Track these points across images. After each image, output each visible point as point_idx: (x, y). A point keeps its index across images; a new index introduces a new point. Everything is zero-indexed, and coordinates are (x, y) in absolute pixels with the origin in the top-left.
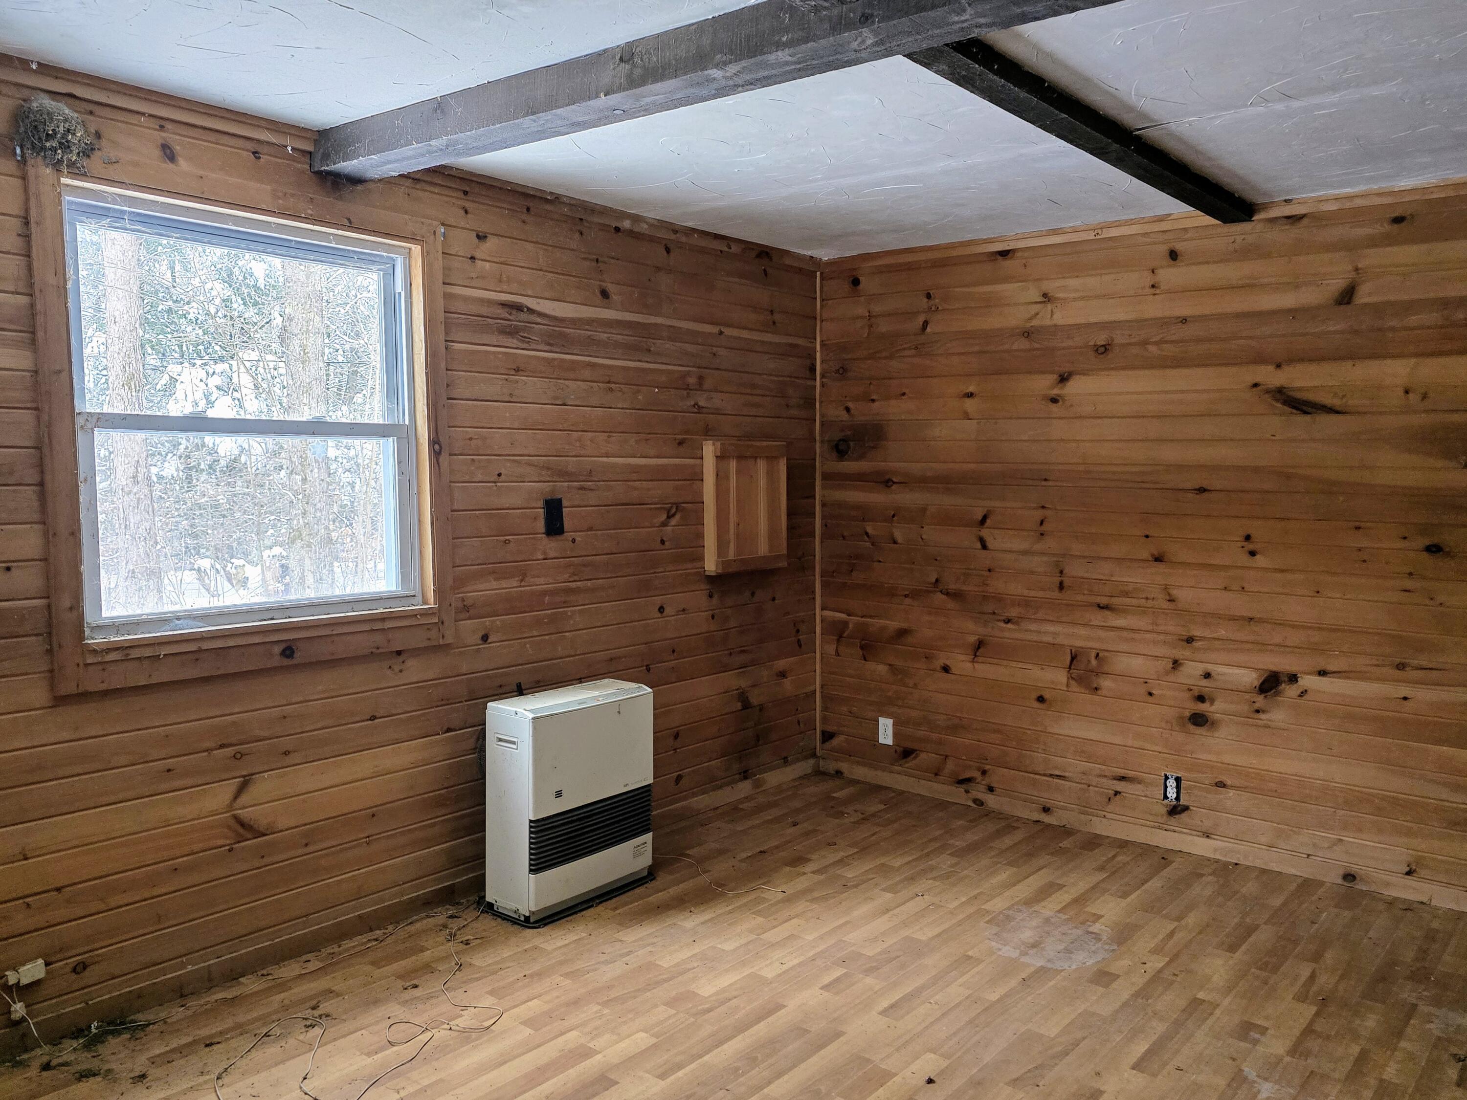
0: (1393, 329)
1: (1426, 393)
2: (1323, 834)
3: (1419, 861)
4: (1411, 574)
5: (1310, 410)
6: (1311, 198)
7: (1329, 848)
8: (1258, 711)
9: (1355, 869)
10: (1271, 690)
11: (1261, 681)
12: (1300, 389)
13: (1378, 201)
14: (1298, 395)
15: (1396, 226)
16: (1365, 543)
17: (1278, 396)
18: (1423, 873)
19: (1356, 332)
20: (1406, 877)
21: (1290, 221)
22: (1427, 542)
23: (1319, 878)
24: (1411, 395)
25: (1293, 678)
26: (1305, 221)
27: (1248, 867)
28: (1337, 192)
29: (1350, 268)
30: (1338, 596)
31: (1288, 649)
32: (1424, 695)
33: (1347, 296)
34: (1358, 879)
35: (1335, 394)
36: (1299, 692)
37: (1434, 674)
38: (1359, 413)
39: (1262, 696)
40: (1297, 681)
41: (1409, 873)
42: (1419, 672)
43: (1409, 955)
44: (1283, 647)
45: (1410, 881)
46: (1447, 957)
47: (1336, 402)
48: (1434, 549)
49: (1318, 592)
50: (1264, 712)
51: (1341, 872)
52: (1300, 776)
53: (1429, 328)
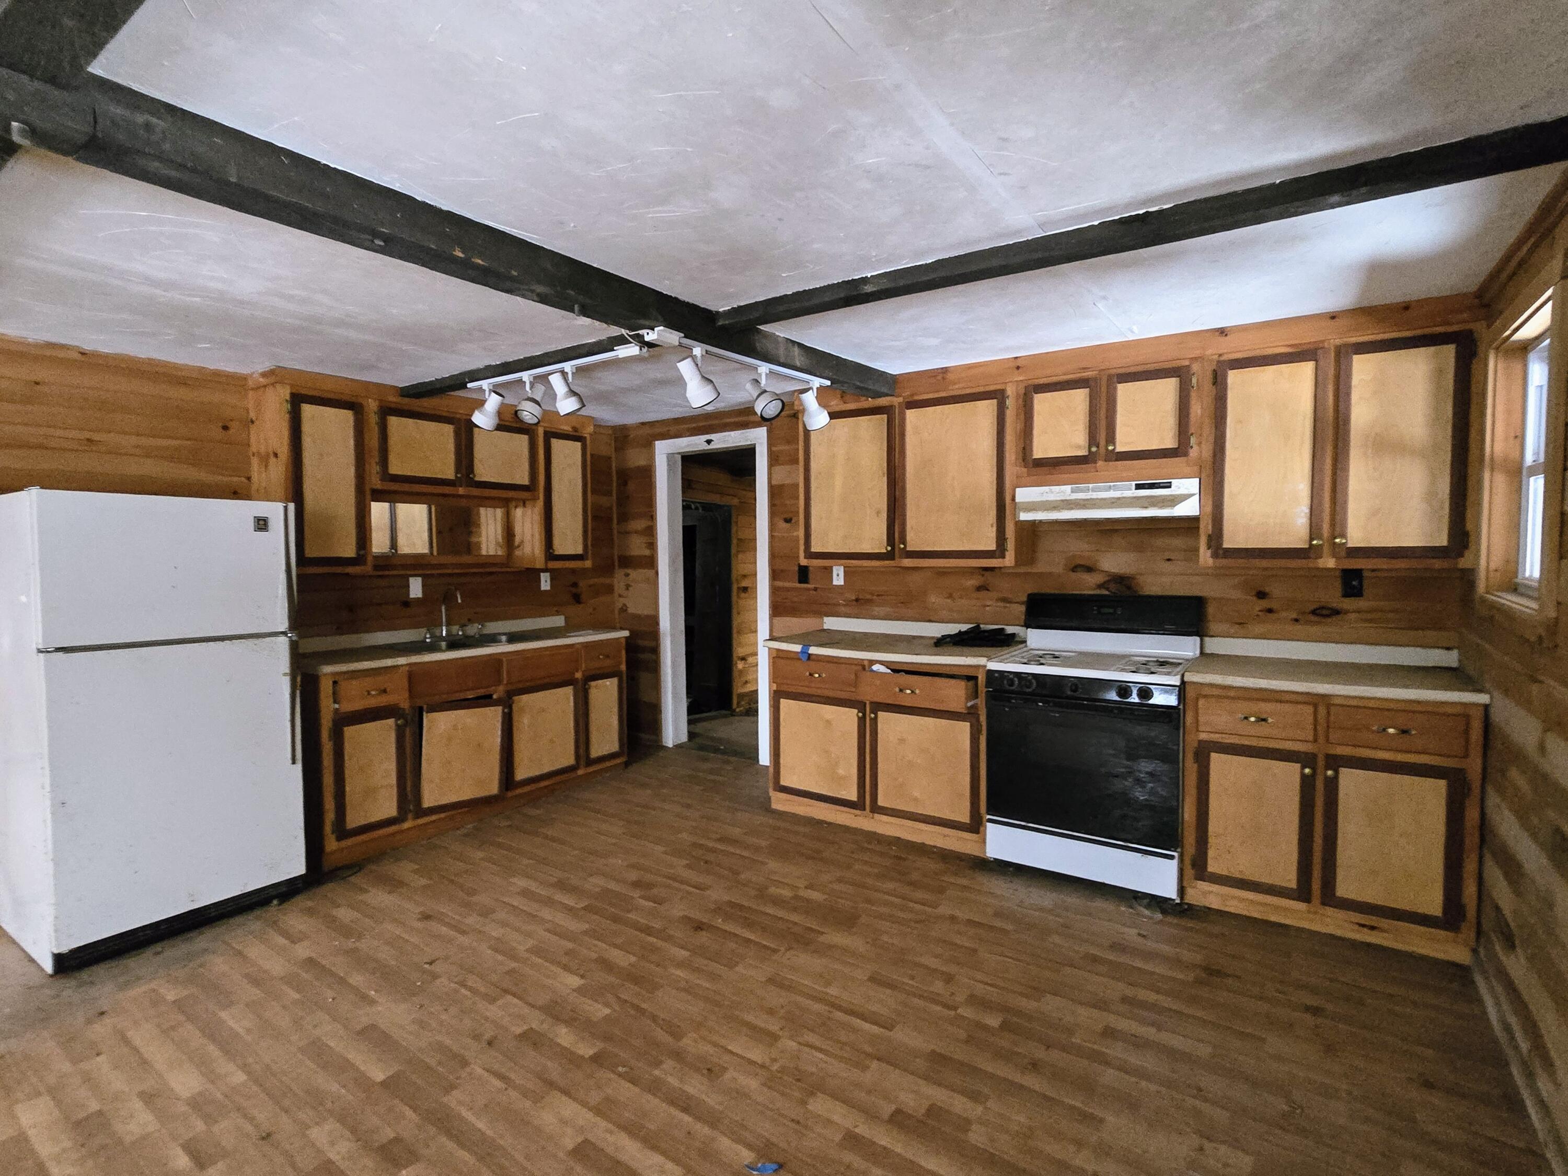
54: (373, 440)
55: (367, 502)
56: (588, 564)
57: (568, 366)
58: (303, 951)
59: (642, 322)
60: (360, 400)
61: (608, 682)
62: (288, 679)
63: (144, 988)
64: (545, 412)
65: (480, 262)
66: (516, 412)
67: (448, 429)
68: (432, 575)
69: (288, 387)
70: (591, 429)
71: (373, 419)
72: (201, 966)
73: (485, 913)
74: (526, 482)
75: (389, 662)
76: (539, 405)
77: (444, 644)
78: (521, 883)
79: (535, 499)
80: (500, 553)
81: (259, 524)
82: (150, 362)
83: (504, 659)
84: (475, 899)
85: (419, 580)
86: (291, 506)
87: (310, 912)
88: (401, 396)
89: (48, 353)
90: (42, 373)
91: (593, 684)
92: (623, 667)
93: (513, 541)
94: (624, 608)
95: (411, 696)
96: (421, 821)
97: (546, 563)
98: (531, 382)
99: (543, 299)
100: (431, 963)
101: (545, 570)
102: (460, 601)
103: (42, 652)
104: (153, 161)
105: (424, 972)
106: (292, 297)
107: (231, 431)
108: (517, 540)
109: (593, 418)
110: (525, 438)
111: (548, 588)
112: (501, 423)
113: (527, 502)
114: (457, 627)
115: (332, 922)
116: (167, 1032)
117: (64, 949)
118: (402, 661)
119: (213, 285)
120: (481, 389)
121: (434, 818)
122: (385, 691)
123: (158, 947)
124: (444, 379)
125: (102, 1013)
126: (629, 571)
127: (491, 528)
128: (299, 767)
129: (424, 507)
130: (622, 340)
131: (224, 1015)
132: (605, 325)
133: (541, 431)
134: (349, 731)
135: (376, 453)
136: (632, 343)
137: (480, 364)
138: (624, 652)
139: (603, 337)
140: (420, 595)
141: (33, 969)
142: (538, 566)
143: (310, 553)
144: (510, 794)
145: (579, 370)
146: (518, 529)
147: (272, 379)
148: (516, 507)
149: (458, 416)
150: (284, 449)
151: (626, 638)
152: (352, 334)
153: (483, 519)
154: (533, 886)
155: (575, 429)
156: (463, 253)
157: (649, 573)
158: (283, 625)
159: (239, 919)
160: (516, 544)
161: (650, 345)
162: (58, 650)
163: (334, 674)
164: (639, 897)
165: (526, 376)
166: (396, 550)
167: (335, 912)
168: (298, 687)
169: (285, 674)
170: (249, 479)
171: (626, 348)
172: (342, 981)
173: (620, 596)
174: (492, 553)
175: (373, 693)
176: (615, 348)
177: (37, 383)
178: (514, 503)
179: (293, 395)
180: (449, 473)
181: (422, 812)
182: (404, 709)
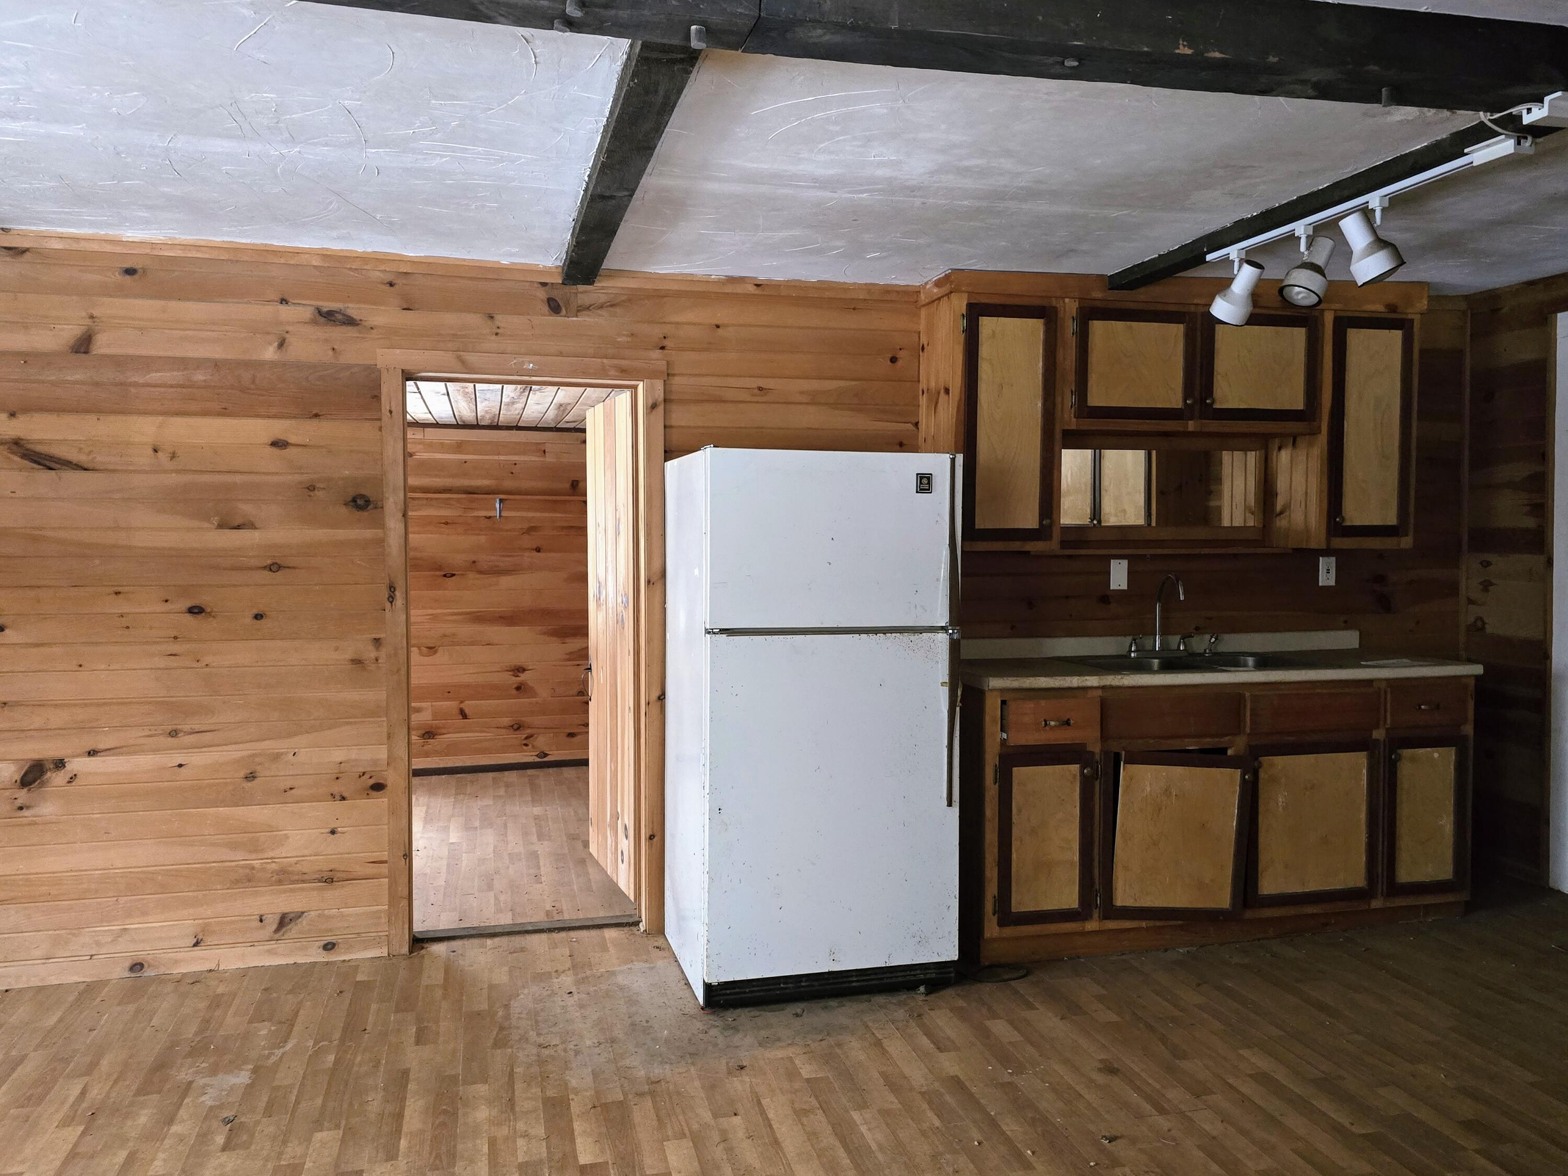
0: (136, 385)
1: (174, 453)
2: (107, 928)
3: (205, 929)
4: (175, 638)
5: (53, 465)
6: (32, 231)
7: (113, 941)
8: (21, 808)
9: (141, 956)
10: (34, 782)
11: (23, 773)
12: (40, 442)
13: (108, 248)
14: (39, 448)
15: (128, 277)
16: (126, 609)
17: (15, 448)
18: (209, 940)
19: (97, 384)
20: (196, 948)
21: (11, 252)
22: (189, 604)
23: (103, 977)
24: (160, 454)
25: (60, 764)
26: (27, 256)
27: (21, 990)
28: (60, 230)
29: (84, 314)
30: (103, 667)
31: (51, 733)
32: (198, 760)
33: (83, 345)
34: (146, 966)
35: (80, 449)
36: (67, 779)
37: (207, 737)
38: (106, 470)
39: (25, 790)
40: (65, 766)
41: (196, 944)
42: (191, 736)
43: (190, 1030)
44: (44, 731)
45: (198, 952)
46: (229, 1020)
47: (82, 458)
48: (196, 611)
49: (81, 666)
50: (28, 807)
51: (128, 964)
52: (76, 871)
53: (172, 386)
54: (1068, 358)
55: (1057, 448)
56: (1406, 542)
57: (1375, 199)
58: (949, 1064)
59: (1519, 90)
60: (1054, 302)
61: (1435, 754)
62: (946, 689)
63: (780, 1054)
64: (1331, 284)
65: (1217, 55)
66: (1281, 290)
67: (1176, 331)
68: (1143, 557)
69: (965, 296)
70: (1423, 305)
71: (1070, 327)
72: (839, 1045)
73: (1199, 1091)
74: (1299, 404)
75: (1074, 681)
76: (1324, 276)
77: (1156, 662)
78: (1262, 1062)
79: (1315, 432)
80: (1251, 523)
81: (921, 483)
82: (822, 286)
83: (1247, 694)
84: (1185, 1065)
85: (1125, 563)
86: (960, 458)
87: (962, 1015)
88: (1109, 289)
89: (728, 289)
90: (722, 314)
91: (1407, 753)
92: (1468, 729)
93: (1273, 505)
94: (1479, 624)
95: (1104, 737)
96: (1111, 925)
97: (1328, 540)
98: (1308, 237)
99: (1324, 92)
100: (1111, 1140)
101: (1327, 553)
102: (1182, 598)
103: (709, 633)
104: (815, 28)
105: (1102, 1150)
106: (968, 169)
107: (900, 363)
108: (1280, 503)
109: (1428, 284)
110: (1299, 335)
111: (1332, 582)
112: (1258, 311)
113: (1298, 440)
114: (1177, 638)
115: (985, 1034)
116: (800, 1114)
117: (714, 981)
118: (1092, 681)
119: (879, 172)
120: (1226, 262)
121: (1128, 924)
122: (1067, 723)
123: (798, 1007)
124: (1170, 253)
125: (742, 1068)
126: (1492, 558)
127: (1239, 483)
128: (956, 810)
129: (1141, 454)
130: (1480, 134)
131: (856, 1115)
132: (1446, 113)
133: (1329, 318)
134: (1019, 773)
135: (1072, 377)
136: (1501, 134)
137: (1225, 220)
138: (1471, 705)
139: (1442, 134)
140: (1124, 586)
141: (687, 993)
142: (1313, 545)
143: (981, 523)
144: (1249, 914)
145: (1395, 203)
146: (1282, 484)
147: (946, 289)
148: (1280, 448)
149: (1192, 309)
150: (956, 383)
151: (1477, 678)
152: (1043, 207)
153: (1226, 470)
154: (1281, 1075)
155: (1392, 308)
156: (1190, 48)
157: (1531, 561)
158: (943, 621)
159: (880, 999)
160: (1279, 508)
161: (1537, 131)
162: (723, 631)
163: (1003, 690)
164: (1477, 1151)
165: (1300, 228)
166: (1100, 522)
167: (989, 1023)
168: (958, 703)
169: (943, 684)
170: (916, 424)
171: (1488, 146)
172: (993, 1123)
173: (1470, 601)
174: (1238, 522)
175: (1052, 723)
176: (1466, 151)
177: (718, 327)
178: (1277, 442)
179: (970, 306)
180: (1174, 398)
181: (1111, 912)
182: (1093, 753)
